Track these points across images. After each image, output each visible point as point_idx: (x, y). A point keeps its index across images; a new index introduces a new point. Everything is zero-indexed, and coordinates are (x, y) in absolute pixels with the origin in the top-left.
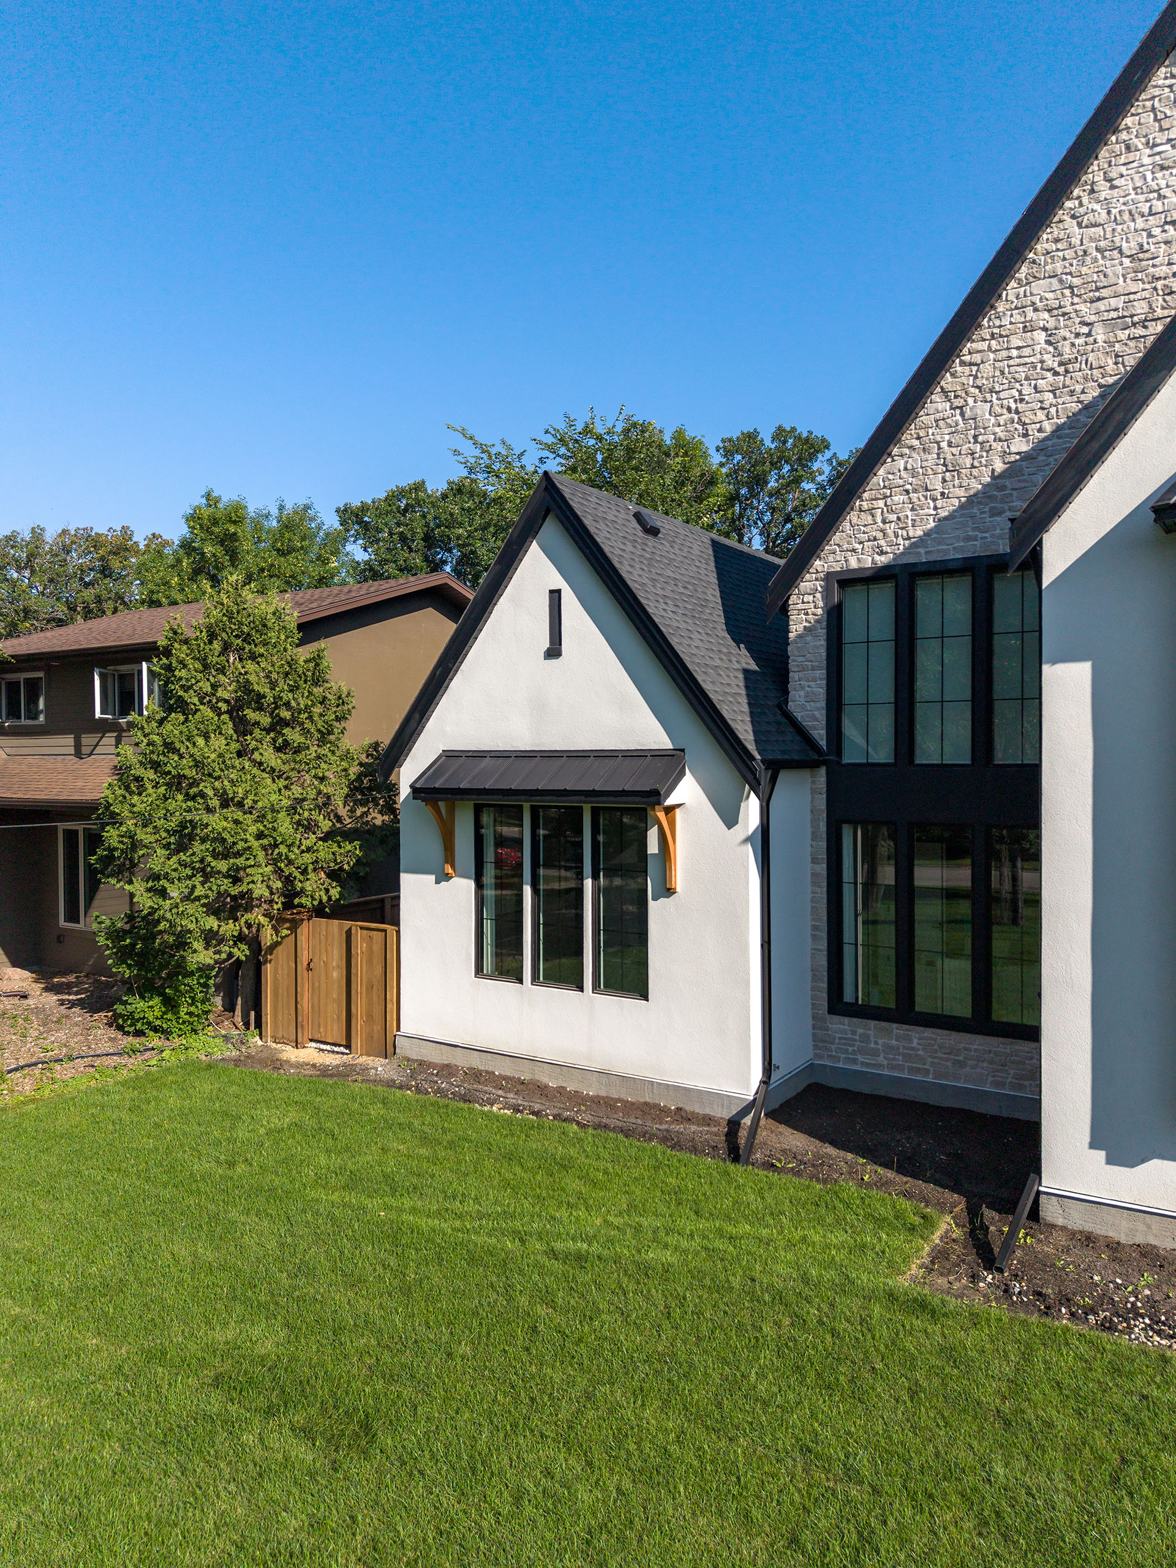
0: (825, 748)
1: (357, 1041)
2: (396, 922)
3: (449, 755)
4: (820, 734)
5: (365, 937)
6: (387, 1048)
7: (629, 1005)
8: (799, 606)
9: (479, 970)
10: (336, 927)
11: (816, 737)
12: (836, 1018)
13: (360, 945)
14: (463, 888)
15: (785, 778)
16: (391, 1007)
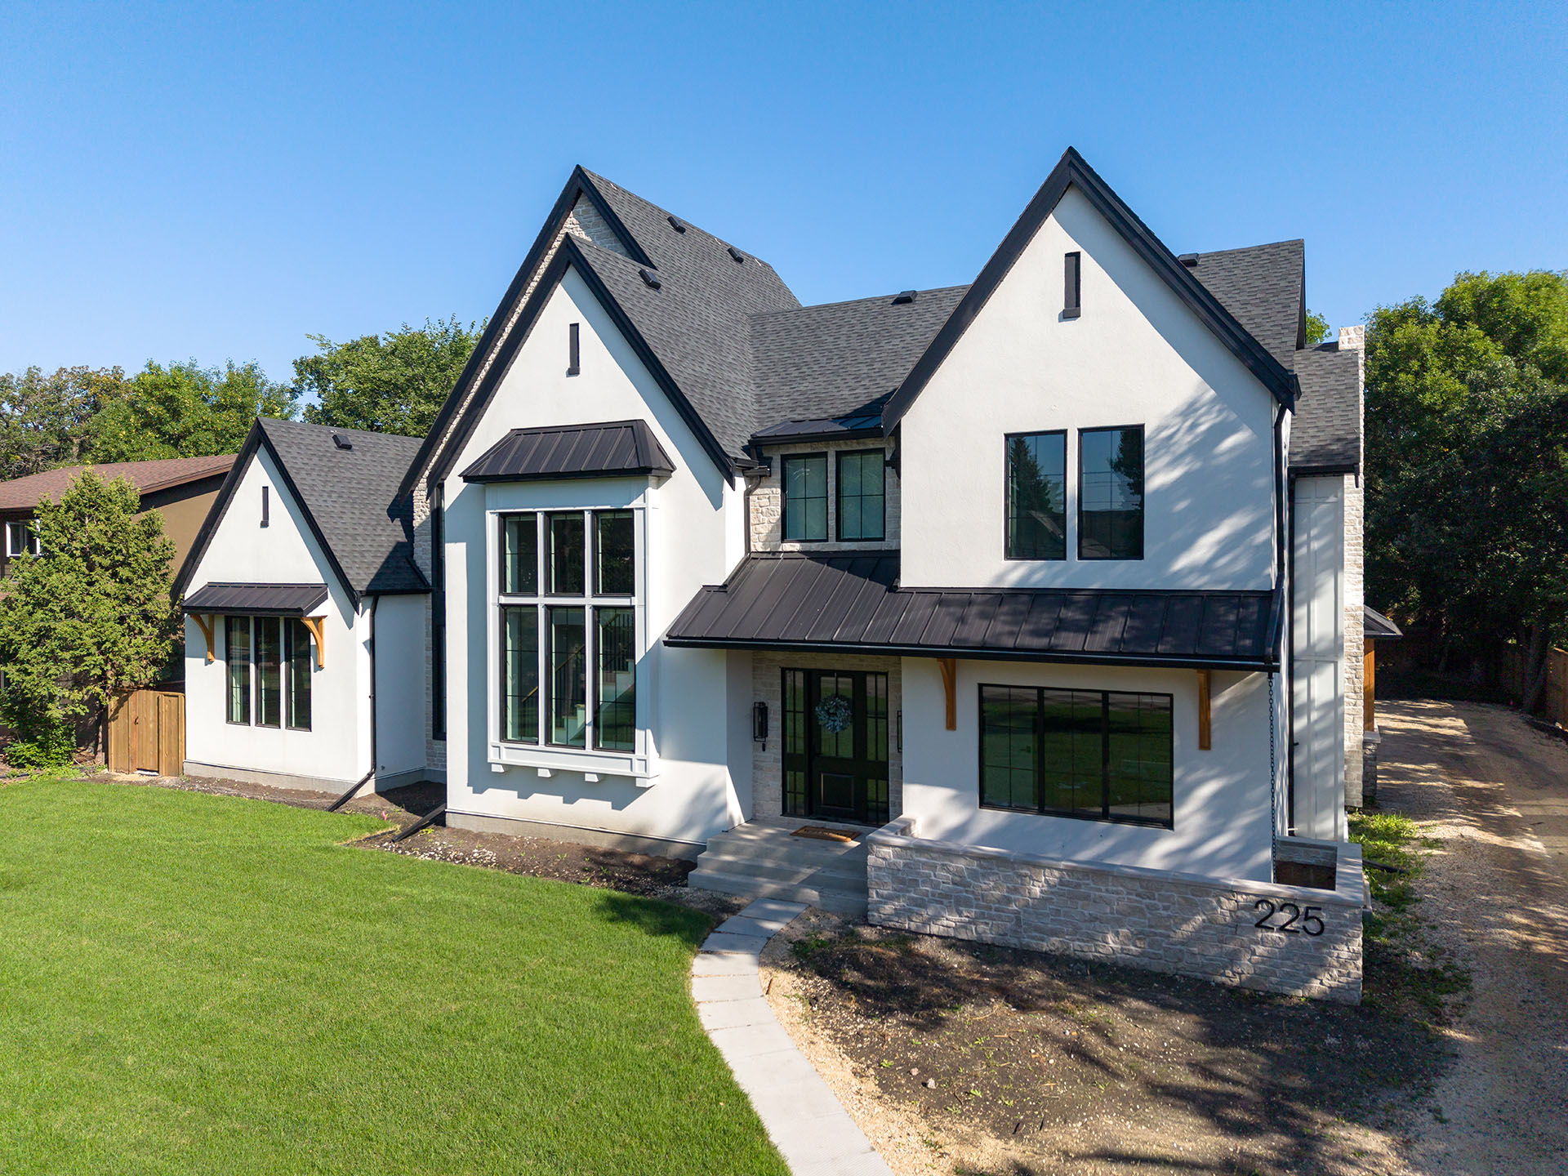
0: (430, 582)
1: (163, 768)
2: (183, 691)
3: (211, 585)
4: (428, 574)
5: (166, 700)
6: (178, 770)
7: (301, 734)
8: (419, 497)
9: (229, 718)
10: (152, 694)
11: (426, 576)
12: (437, 742)
13: (164, 707)
14: (220, 665)
15: (383, 602)
16: (181, 744)
